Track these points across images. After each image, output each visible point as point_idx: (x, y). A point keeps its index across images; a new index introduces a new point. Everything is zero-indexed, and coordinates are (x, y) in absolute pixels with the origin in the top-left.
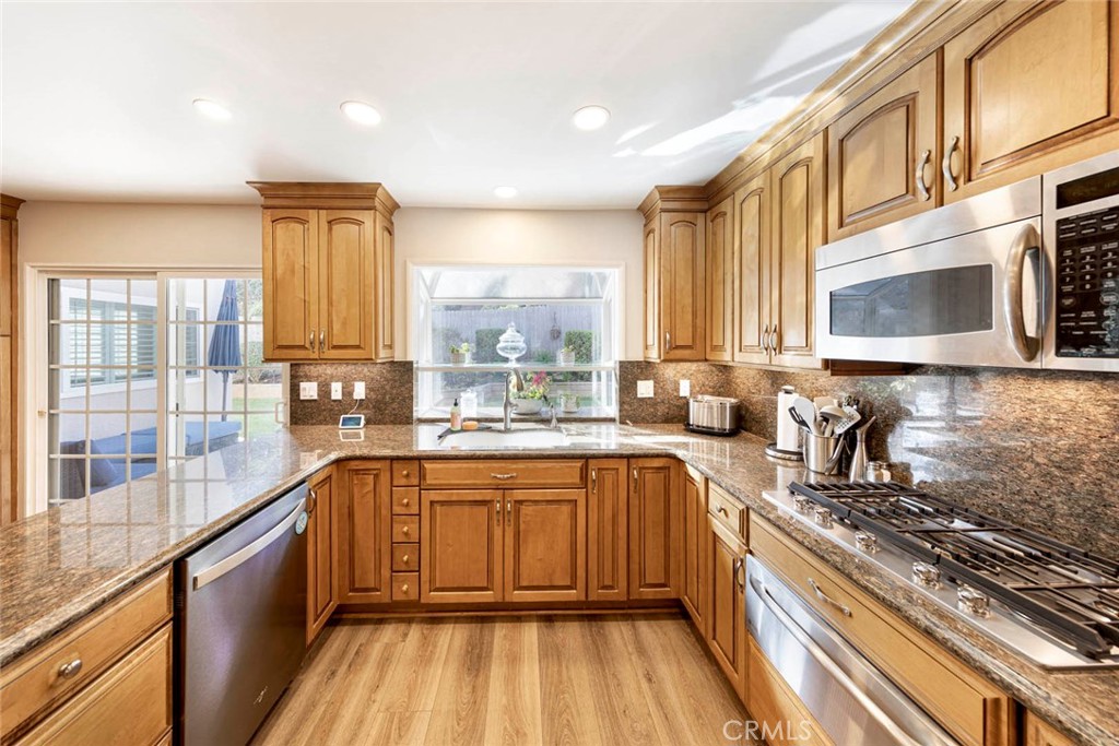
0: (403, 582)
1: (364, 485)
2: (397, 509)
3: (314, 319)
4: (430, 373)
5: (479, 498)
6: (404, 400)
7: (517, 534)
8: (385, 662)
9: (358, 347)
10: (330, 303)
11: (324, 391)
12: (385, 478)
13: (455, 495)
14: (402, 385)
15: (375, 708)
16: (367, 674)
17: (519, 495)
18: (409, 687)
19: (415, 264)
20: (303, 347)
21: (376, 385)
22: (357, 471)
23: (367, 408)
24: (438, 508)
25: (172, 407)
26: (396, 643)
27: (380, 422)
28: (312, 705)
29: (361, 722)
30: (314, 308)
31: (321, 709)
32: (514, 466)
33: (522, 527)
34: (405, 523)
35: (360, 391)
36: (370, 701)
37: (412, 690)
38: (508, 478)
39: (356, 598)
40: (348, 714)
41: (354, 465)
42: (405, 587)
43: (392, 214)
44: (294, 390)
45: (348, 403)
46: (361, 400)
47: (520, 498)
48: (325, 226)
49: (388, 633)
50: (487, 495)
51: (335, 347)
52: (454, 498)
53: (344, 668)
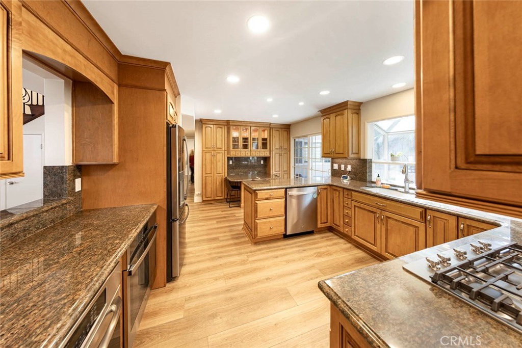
0: (347, 228)
1: (336, 194)
2: (345, 205)
3: (332, 146)
4: (387, 165)
5: (371, 210)
6: (364, 173)
7: (387, 230)
8: (335, 244)
9: (342, 153)
10: (335, 140)
11: (340, 167)
12: (341, 193)
13: (362, 206)
14: (363, 167)
15: (326, 248)
16: (329, 243)
17: (389, 215)
18: (336, 251)
19: (368, 122)
20: (329, 153)
21: (355, 167)
22: (335, 190)
23: (351, 174)
24: (356, 208)
25: (310, 168)
26: (342, 244)
27: (354, 180)
28: (315, 239)
29: (321, 247)
30: (332, 142)
31: (316, 241)
32: (385, 202)
33: (389, 228)
34: (347, 210)
35: (349, 168)
36: (326, 246)
37: (336, 252)
38: (382, 206)
39: (334, 226)
40: (320, 245)
41: (334, 187)
42: (347, 230)
43: (360, 106)
44: (332, 166)
45: (345, 172)
46: (349, 171)
47: (388, 216)
48: (334, 117)
49: (342, 241)
50: (374, 210)
51: (337, 153)
52: (362, 207)
53: (325, 239)
